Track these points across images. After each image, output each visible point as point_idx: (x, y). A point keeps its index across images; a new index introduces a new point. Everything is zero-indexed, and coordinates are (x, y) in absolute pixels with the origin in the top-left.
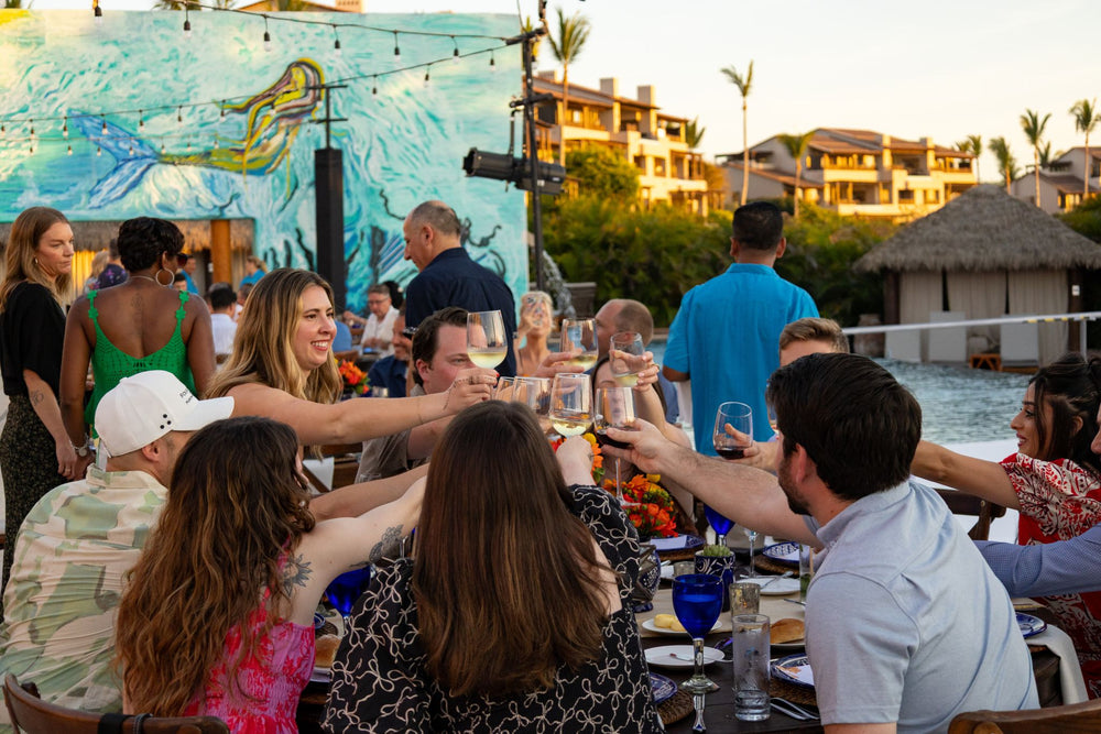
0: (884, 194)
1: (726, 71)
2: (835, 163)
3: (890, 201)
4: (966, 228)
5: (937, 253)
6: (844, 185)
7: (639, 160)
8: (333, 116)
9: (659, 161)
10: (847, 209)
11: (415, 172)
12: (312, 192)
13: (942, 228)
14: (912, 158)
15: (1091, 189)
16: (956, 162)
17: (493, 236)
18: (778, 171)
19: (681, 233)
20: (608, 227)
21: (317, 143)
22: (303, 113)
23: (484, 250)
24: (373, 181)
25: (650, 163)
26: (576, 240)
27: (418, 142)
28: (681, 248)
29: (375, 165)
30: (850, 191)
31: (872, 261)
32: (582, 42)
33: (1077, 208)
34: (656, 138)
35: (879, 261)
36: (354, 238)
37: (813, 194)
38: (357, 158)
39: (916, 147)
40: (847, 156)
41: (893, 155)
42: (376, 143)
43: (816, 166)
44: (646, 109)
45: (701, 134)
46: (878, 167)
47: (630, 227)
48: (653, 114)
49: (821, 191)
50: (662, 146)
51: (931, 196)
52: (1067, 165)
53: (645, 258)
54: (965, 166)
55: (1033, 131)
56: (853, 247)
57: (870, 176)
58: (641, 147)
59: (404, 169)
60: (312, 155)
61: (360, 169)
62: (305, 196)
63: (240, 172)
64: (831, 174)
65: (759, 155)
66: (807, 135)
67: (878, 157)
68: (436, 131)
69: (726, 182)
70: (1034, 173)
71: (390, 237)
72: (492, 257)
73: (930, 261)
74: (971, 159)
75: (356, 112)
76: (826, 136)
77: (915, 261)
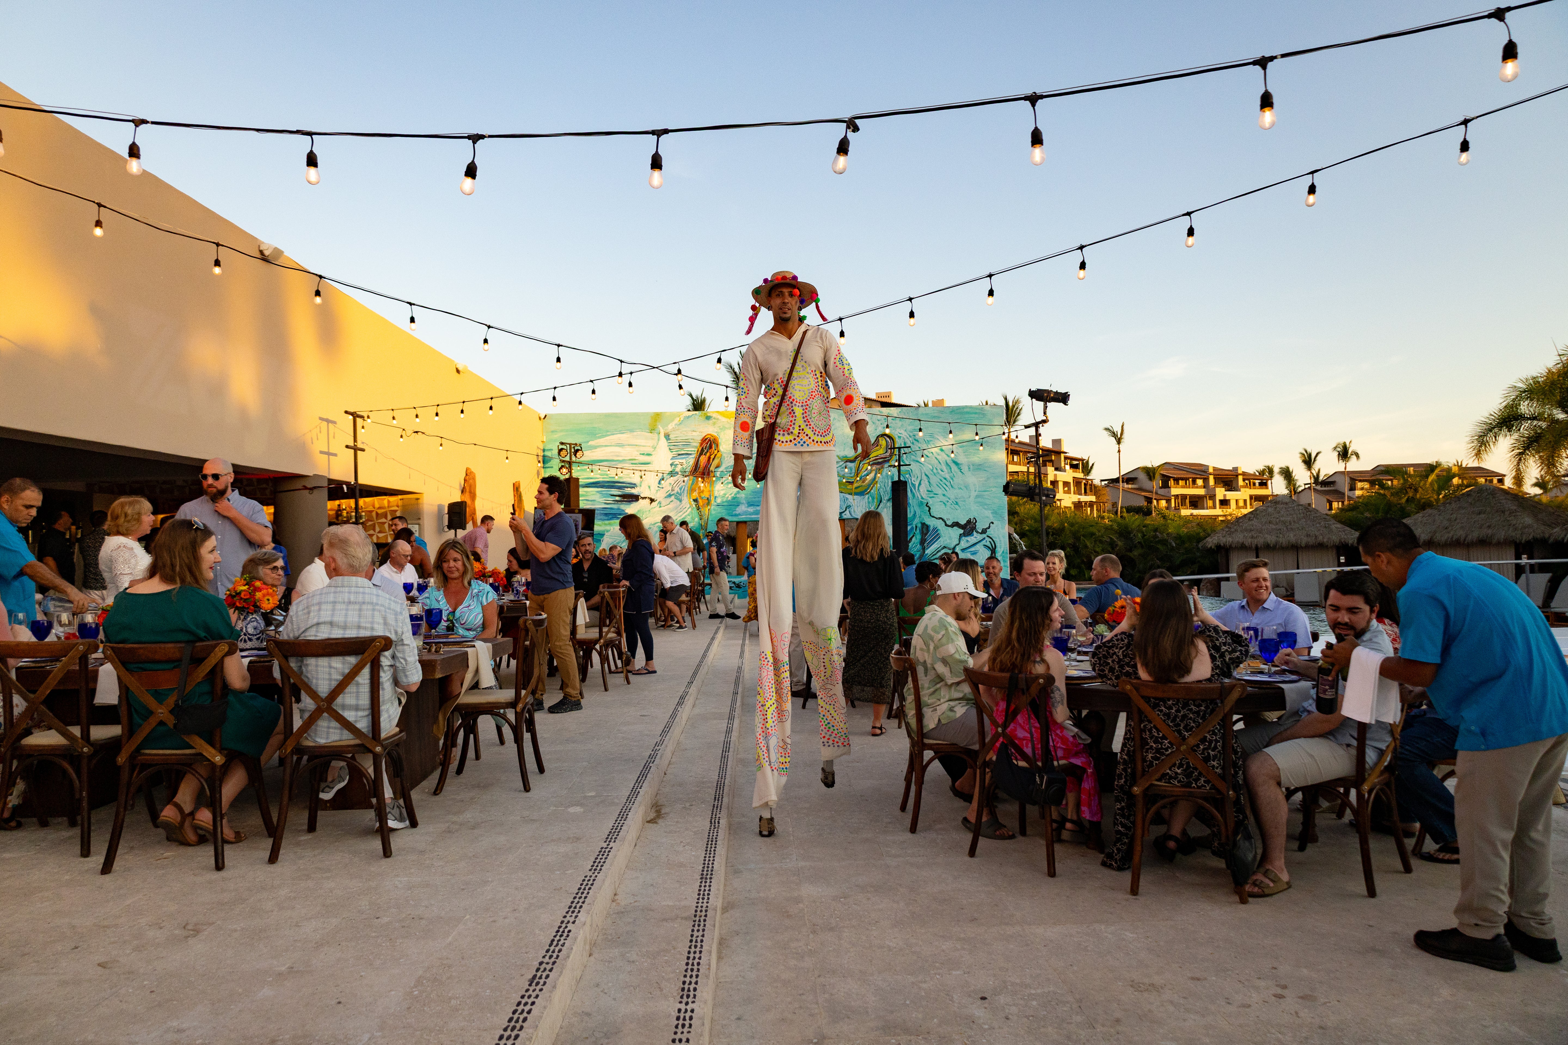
0: (1210, 503)
1: (1107, 429)
2: (1178, 484)
3: (1214, 507)
4: (1270, 522)
5: (1252, 537)
6: (1184, 497)
7: (1054, 483)
8: (902, 463)
9: (1066, 484)
10: (1185, 512)
11: (945, 492)
12: (890, 504)
13: (1255, 522)
14: (1228, 480)
15: (1350, 498)
16: (1257, 482)
17: (989, 527)
18: (1141, 489)
19: (1092, 526)
20: (1048, 523)
21: (892, 477)
22: (885, 461)
23: (984, 536)
24: (922, 498)
25: (1061, 485)
26: (1030, 531)
27: (947, 476)
28: (1093, 534)
29: (923, 489)
30: (1188, 501)
31: (1211, 542)
32: (1019, 414)
33: (1342, 510)
34: (1065, 471)
35: (1215, 542)
36: (912, 528)
37: (1163, 503)
38: (914, 485)
39: (1230, 473)
40: (1186, 479)
41: (1214, 478)
42: (924, 477)
43: (1165, 485)
44: (1058, 453)
45: (1092, 467)
46: (1206, 486)
47: (1062, 523)
48: (1062, 455)
49: (1168, 501)
50: (1068, 475)
51: (1241, 504)
52: (1333, 483)
53: (1071, 541)
54: (1263, 484)
55: (1308, 461)
56: (1198, 534)
57: (1201, 492)
58: (1055, 475)
59: (940, 491)
60: (890, 484)
61: (917, 494)
62: (885, 507)
63: (851, 494)
64: (1175, 491)
65: (1129, 479)
66: (1159, 467)
67: (1206, 480)
68: (958, 470)
69: (1108, 495)
70: (1309, 488)
71: (931, 528)
72: (988, 539)
73: (1248, 541)
74: (1267, 480)
75: (914, 460)
76: (1172, 467)
77: (1238, 542)
